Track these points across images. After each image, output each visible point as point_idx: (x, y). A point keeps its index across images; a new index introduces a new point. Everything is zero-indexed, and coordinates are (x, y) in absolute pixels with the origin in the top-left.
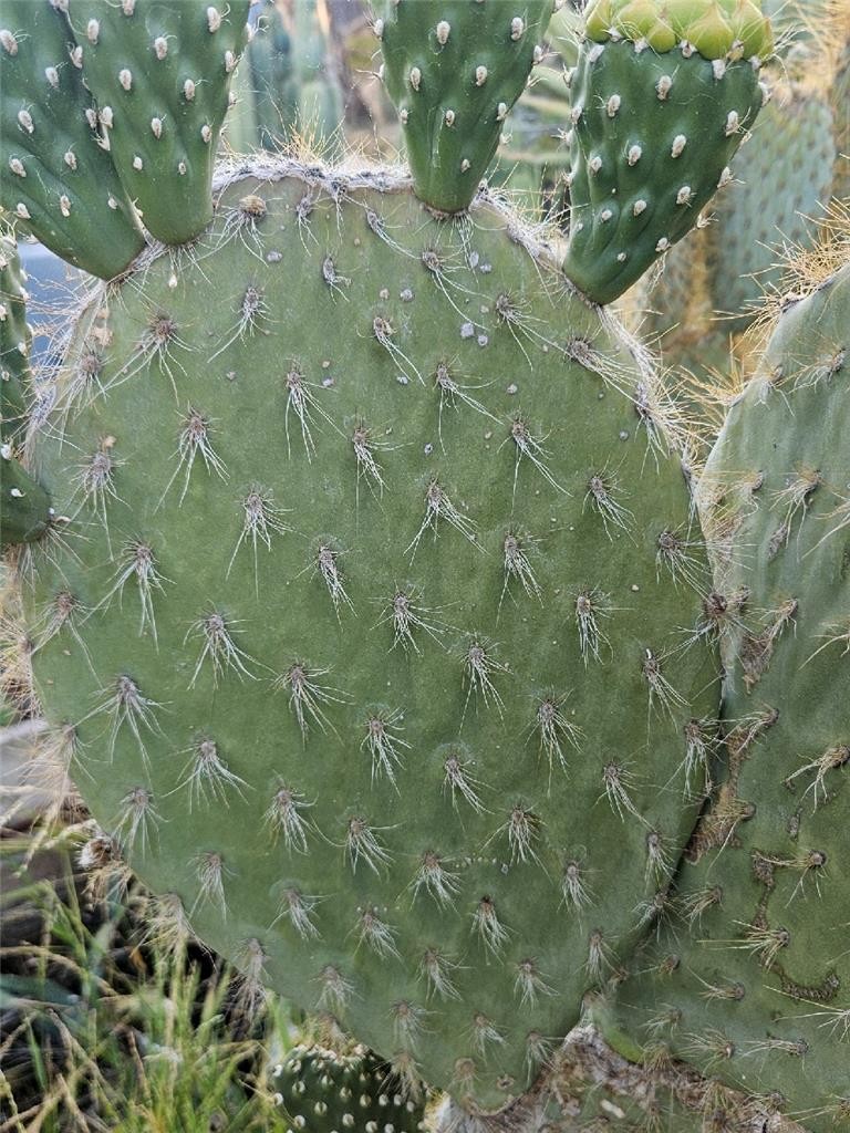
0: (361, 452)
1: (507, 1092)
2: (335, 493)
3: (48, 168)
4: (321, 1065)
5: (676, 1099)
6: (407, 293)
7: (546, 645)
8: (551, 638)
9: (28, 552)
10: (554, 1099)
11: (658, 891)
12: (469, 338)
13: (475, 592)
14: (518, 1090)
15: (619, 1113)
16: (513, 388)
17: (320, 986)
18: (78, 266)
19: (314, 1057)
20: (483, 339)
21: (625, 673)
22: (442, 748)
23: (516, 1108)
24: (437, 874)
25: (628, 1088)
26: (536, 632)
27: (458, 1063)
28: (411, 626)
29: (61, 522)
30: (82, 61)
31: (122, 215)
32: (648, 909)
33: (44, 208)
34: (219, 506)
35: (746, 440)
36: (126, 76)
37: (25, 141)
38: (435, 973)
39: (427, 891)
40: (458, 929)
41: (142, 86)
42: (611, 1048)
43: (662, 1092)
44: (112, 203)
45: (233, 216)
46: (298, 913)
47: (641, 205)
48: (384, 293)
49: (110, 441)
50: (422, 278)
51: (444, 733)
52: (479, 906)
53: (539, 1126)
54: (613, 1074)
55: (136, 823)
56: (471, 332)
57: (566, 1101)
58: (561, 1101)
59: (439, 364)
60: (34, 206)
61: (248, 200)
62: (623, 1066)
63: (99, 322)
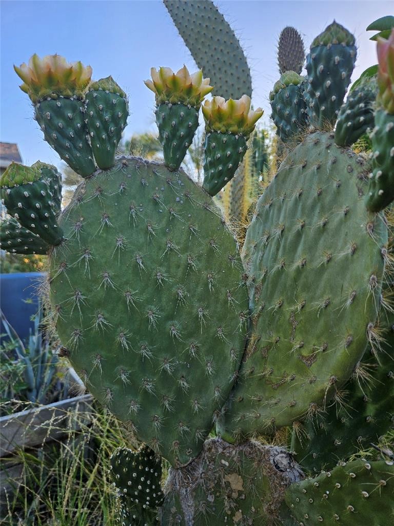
0: (150, 228)
1: (190, 456)
2: (142, 240)
3: (75, 147)
4: (126, 453)
5: (245, 455)
6: (163, 189)
7: (200, 289)
8: (201, 287)
9: (55, 249)
10: (206, 462)
11: (235, 370)
12: (178, 201)
13: (180, 272)
14: (194, 455)
15: (227, 464)
16: (190, 215)
17: (129, 407)
18: (78, 173)
19: (124, 450)
20: (182, 202)
21: (222, 297)
22: (170, 323)
23: (193, 463)
24: (167, 366)
25: (229, 453)
26: (197, 286)
27: (174, 442)
28: (162, 280)
29: (66, 240)
30: (87, 122)
31: (91, 161)
32: (232, 377)
33: (73, 156)
34: (110, 241)
35: (252, 235)
36: (98, 124)
37: (71, 139)
38: (166, 403)
39: (165, 371)
40: (174, 388)
41: (102, 127)
42: (224, 440)
43: (241, 453)
44: (90, 158)
45: (120, 165)
46: (123, 377)
47: (220, 168)
48: (157, 188)
49: (82, 219)
50: (166, 185)
51: (170, 317)
52: (181, 379)
53: (201, 472)
54: (224, 449)
55: (75, 340)
56: (179, 200)
57: (210, 463)
58: (208, 463)
59: (170, 208)
60: (70, 156)
61: (124, 161)
62: (228, 445)
63: (82, 188)
